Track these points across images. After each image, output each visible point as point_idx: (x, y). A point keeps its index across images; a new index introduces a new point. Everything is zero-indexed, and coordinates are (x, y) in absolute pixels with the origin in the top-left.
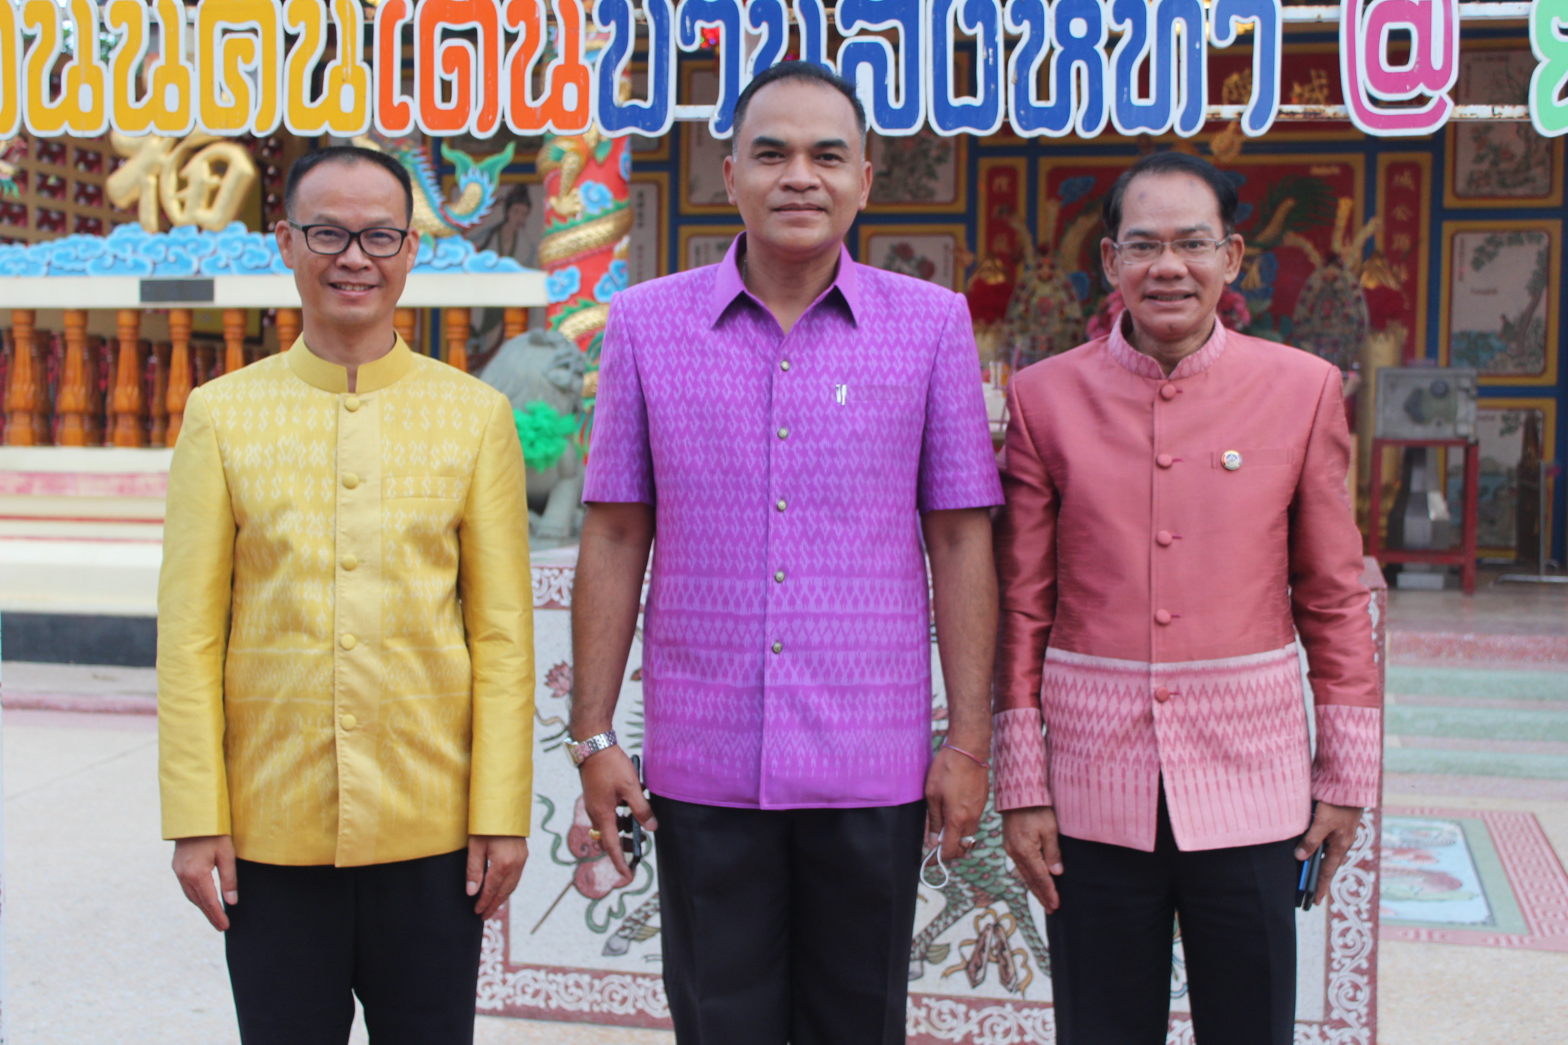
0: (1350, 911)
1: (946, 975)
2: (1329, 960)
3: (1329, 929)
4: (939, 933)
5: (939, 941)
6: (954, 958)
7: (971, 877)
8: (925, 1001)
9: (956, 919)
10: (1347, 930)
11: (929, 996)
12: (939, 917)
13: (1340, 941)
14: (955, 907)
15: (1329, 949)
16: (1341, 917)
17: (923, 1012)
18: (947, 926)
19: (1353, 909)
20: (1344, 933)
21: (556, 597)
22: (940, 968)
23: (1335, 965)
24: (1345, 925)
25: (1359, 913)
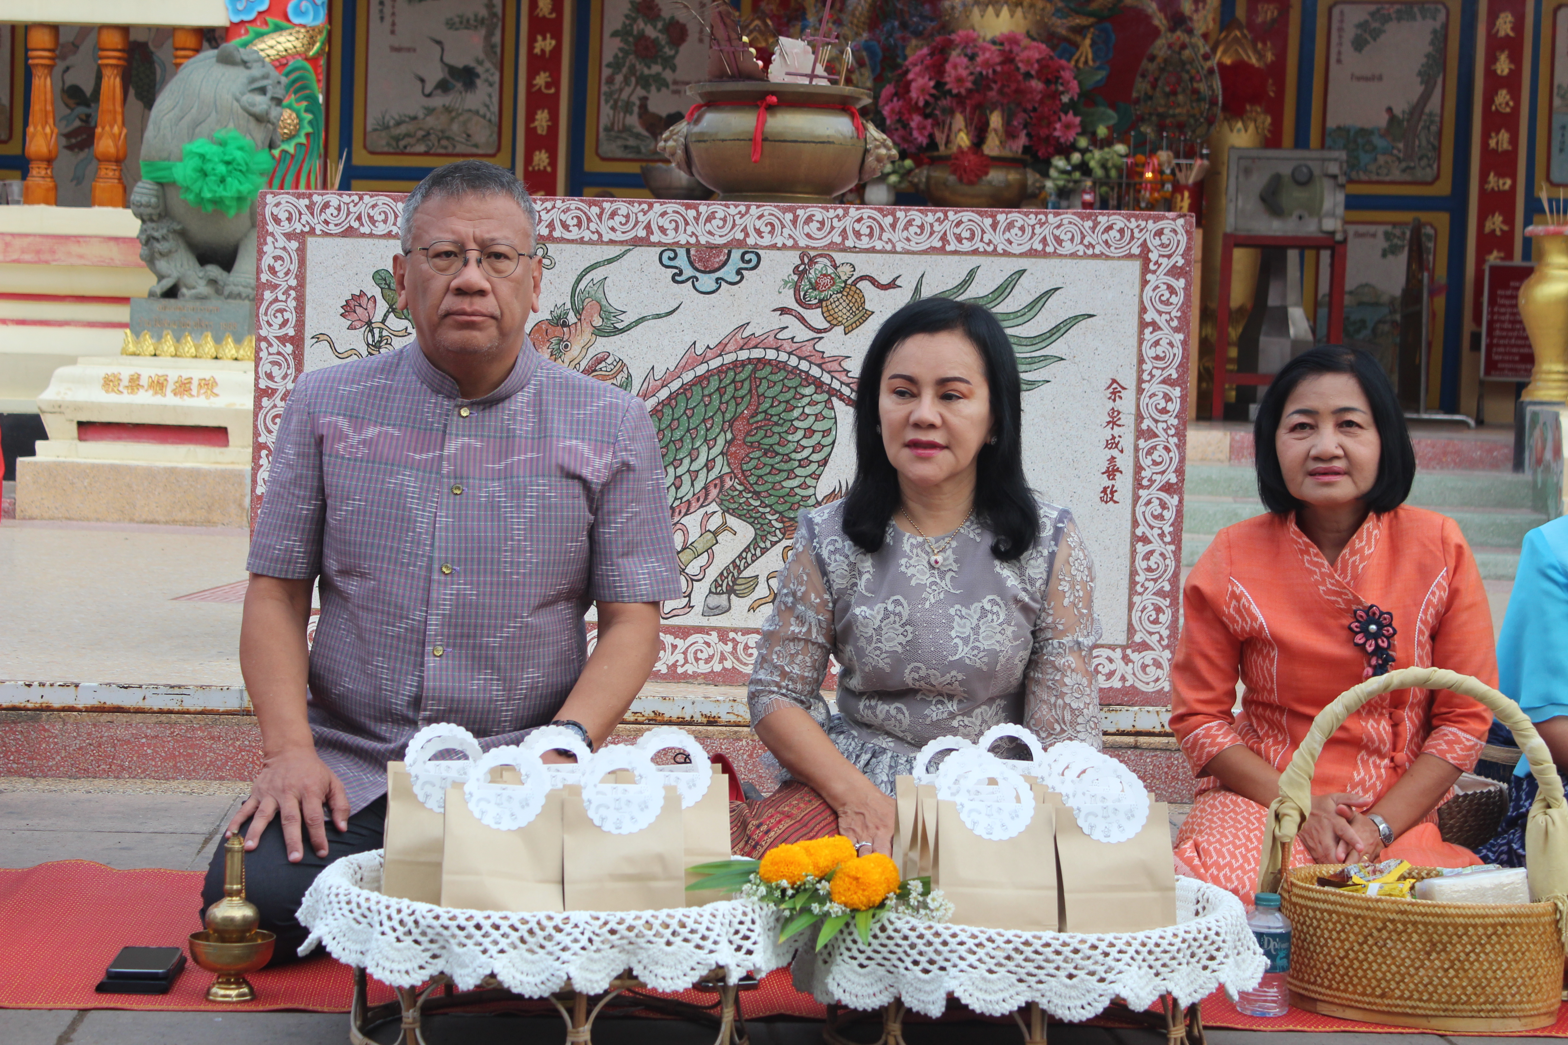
0: (1153, 534)
1: (752, 609)
2: (1133, 583)
3: (1134, 552)
4: (747, 565)
5: (746, 574)
6: (762, 591)
7: (780, 508)
8: (732, 635)
9: (764, 551)
10: (1152, 552)
11: (735, 630)
12: (747, 549)
13: (1144, 565)
14: (764, 538)
15: (1133, 573)
16: (1145, 540)
17: (729, 647)
18: (755, 558)
19: (1156, 531)
20: (1147, 556)
21: (356, 225)
22: (748, 601)
23: (1139, 589)
24: (1149, 547)
25: (1162, 535)
